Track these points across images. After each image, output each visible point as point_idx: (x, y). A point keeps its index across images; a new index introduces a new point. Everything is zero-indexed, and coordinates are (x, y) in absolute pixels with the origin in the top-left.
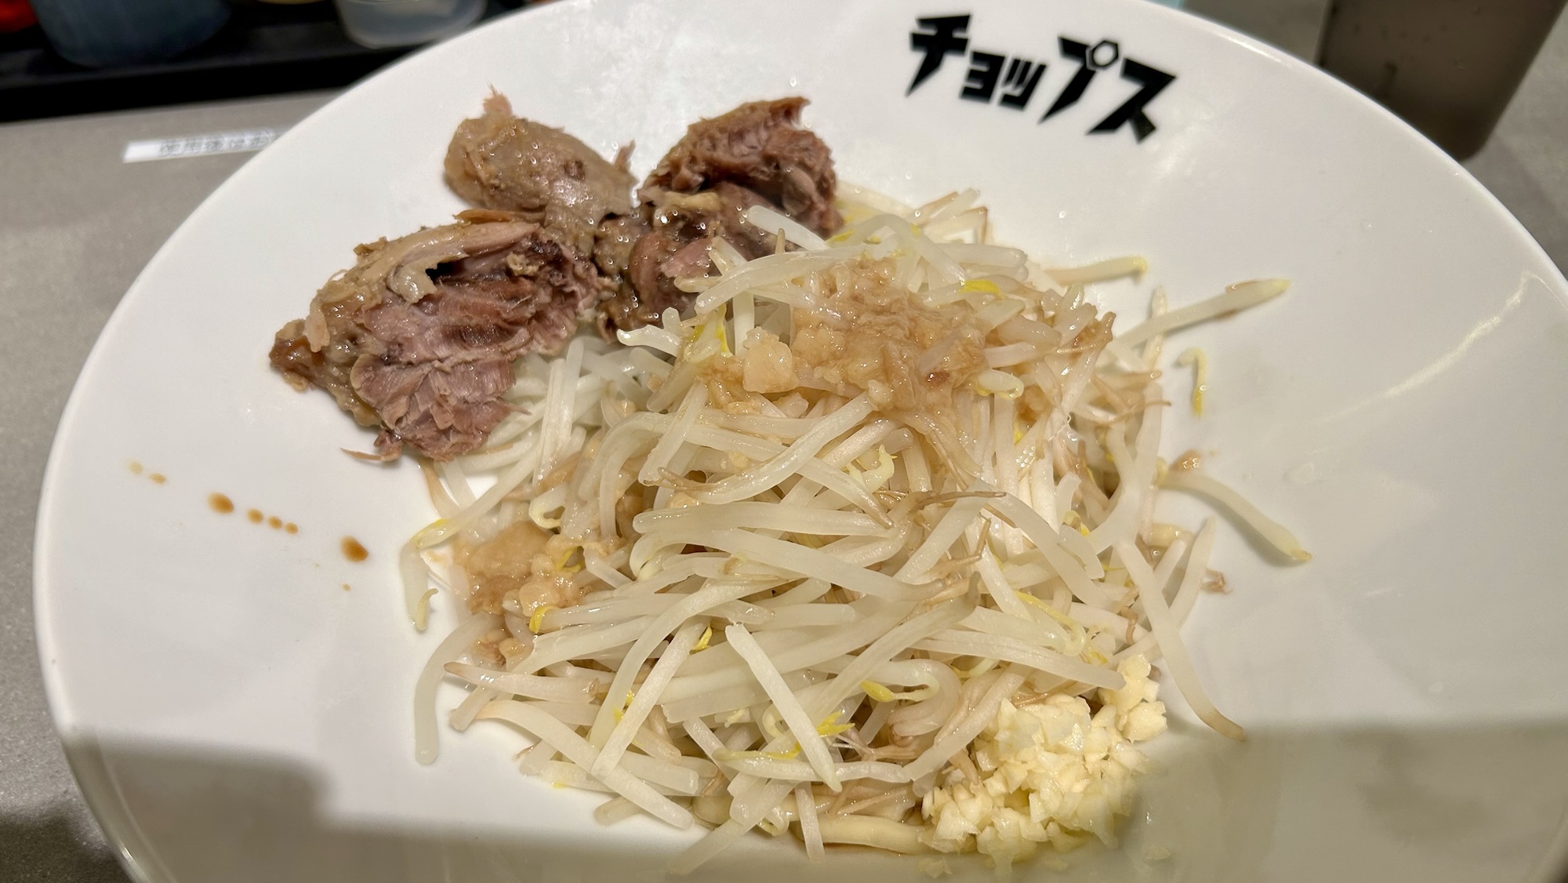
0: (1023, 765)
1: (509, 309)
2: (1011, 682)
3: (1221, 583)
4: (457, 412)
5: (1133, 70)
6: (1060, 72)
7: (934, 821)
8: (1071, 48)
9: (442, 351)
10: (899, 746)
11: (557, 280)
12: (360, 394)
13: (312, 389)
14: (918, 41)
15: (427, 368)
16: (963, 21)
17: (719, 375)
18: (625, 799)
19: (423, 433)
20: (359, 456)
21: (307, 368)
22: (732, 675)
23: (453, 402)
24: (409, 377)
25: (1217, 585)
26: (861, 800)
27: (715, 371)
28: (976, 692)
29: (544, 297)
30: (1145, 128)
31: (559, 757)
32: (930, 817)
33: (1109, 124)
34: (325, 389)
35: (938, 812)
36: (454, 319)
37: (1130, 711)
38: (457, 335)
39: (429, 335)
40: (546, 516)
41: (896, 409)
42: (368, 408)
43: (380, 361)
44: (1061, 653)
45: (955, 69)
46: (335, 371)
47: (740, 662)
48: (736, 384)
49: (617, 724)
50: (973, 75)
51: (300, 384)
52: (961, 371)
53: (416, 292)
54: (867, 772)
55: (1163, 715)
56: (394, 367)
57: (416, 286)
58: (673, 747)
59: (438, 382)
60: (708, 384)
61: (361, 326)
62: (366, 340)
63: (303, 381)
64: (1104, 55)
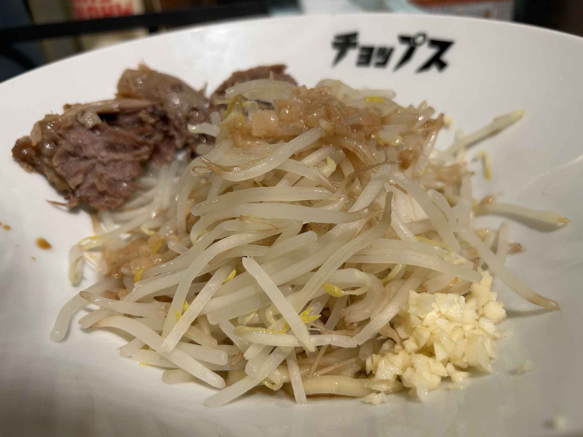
0: (427, 329)
1: (140, 139)
2: (413, 282)
3: (519, 247)
4: (109, 184)
5: (434, 43)
6: (401, 50)
7: (373, 372)
8: (404, 39)
9: (104, 153)
10: (349, 330)
11: (165, 128)
12: (58, 170)
13: (35, 172)
14: (336, 45)
15: (94, 161)
16: (354, 35)
17: (238, 131)
18: (183, 370)
19: (92, 194)
20: (55, 203)
21: (32, 159)
22: (248, 291)
23: (107, 178)
24: (84, 165)
25: (516, 249)
26: (328, 366)
27: (237, 129)
28: (393, 290)
29: (158, 137)
30: (442, 65)
31: (146, 347)
32: (371, 372)
33: (426, 66)
34: (42, 172)
35: (376, 367)
36: (111, 139)
37: (483, 306)
38: (111, 147)
39: (96, 146)
40: (151, 229)
41: (335, 135)
42: (62, 179)
43: (68, 154)
44: (443, 259)
45: (353, 55)
46: (46, 160)
47: (253, 282)
48: (248, 135)
49: (178, 321)
50: (361, 56)
51: (28, 168)
52: (369, 126)
53: (90, 123)
54: (330, 340)
55: (503, 308)
56: (77, 158)
57: (91, 120)
58: (212, 337)
59: (100, 169)
60: (233, 138)
61: (60, 135)
62: (62, 142)
63: (30, 167)
64: (420, 39)
